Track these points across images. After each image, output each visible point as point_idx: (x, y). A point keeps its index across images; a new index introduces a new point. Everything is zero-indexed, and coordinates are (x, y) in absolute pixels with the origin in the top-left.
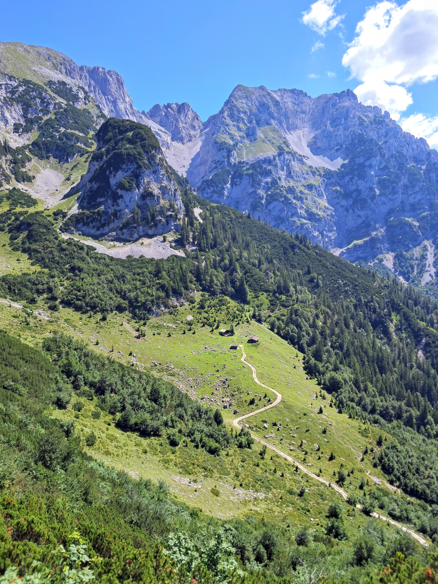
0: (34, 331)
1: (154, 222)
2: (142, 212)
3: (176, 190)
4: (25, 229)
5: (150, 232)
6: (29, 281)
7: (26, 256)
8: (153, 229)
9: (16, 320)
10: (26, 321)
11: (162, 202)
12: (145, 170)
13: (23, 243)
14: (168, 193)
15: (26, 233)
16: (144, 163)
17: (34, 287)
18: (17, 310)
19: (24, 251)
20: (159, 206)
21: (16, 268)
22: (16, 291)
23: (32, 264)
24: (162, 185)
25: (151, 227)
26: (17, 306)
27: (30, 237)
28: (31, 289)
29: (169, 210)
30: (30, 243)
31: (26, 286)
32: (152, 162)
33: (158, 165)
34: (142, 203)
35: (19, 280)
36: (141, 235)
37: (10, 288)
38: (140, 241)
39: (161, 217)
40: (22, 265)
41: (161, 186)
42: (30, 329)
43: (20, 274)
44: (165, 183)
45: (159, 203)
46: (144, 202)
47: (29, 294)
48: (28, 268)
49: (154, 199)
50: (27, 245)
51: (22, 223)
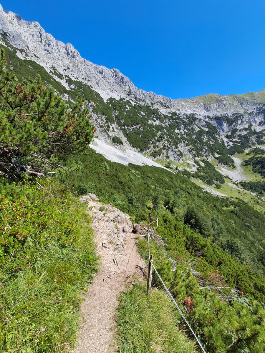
0: (261, 206)
4: (260, 164)
6: (260, 185)
7: (259, 175)
9: (252, 200)
10: (257, 201)
13: (259, 169)
15: (260, 165)
18: (253, 196)
19: (259, 172)
21: (254, 179)
22: (254, 188)
23: (262, 178)
26: (254, 194)
27: (262, 167)
28: (261, 188)
30: (262, 169)
31: (258, 187)
35: (255, 184)
37: (251, 187)
40: (257, 178)
42: (259, 204)
43: (256, 182)
47: (259, 190)
48: (260, 180)
50: (260, 170)
51: (259, 161)
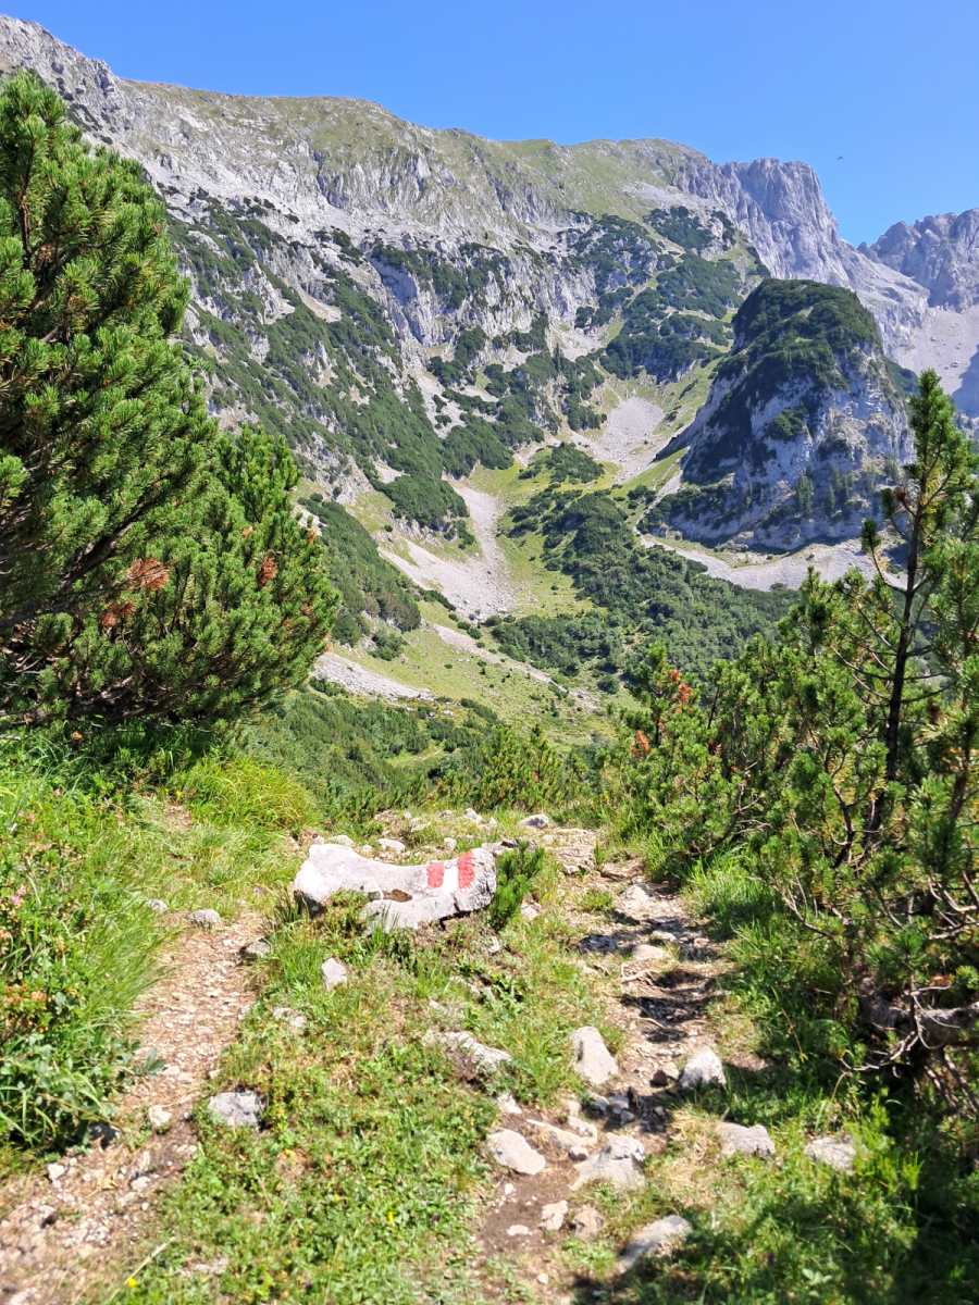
0: (565, 729)
1: (843, 508)
2: (818, 486)
3: (905, 433)
4: (572, 528)
5: (833, 532)
6: (568, 630)
7: (569, 580)
8: (840, 524)
9: (535, 705)
10: (552, 709)
11: (866, 461)
12: (832, 391)
13: (567, 554)
14: (885, 441)
15: (573, 534)
16: (831, 378)
17: (576, 643)
18: (540, 685)
19: (567, 570)
20: (857, 472)
21: (548, 605)
22: (543, 649)
23: (579, 598)
24: (871, 422)
25: (834, 521)
26: (542, 677)
27: (579, 543)
28: (571, 647)
29: (881, 479)
30: (579, 556)
31: (560, 640)
32: (851, 373)
33: (866, 377)
34: (819, 465)
35: (549, 627)
36: (810, 537)
37: (531, 643)
38: (807, 551)
39: (862, 496)
40: (559, 599)
41: (869, 426)
42: (558, 724)
43: (553, 616)
44: (879, 418)
45: (859, 465)
46: (824, 463)
47: (565, 655)
48: (570, 606)
49: (847, 456)
50: (573, 559)
51: (568, 516)
